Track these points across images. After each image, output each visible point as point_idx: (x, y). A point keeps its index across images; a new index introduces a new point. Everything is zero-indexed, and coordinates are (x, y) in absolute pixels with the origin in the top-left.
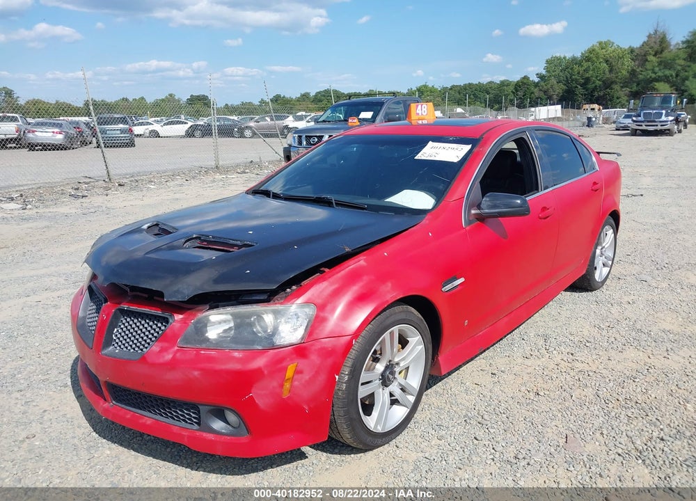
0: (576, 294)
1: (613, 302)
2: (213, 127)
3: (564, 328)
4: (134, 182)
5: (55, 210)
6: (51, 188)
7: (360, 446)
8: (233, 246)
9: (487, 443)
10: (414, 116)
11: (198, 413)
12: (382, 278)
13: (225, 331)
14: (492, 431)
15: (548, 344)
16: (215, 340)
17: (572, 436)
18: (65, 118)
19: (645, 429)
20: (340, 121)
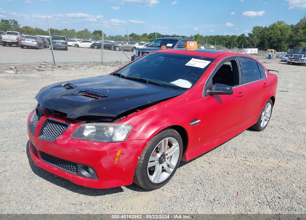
0: (252, 132)
1: (267, 137)
2: (102, 45)
3: (244, 146)
4: (65, 66)
5: (29, 75)
6: (29, 66)
7: (147, 188)
8: (99, 96)
9: (202, 192)
10: (188, 47)
11: (77, 167)
12: (164, 116)
13: (92, 133)
14: (205, 187)
15: (236, 152)
16: (87, 136)
17: (240, 193)
18: (39, 36)
19: (273, 193)
20: (157, 47)
